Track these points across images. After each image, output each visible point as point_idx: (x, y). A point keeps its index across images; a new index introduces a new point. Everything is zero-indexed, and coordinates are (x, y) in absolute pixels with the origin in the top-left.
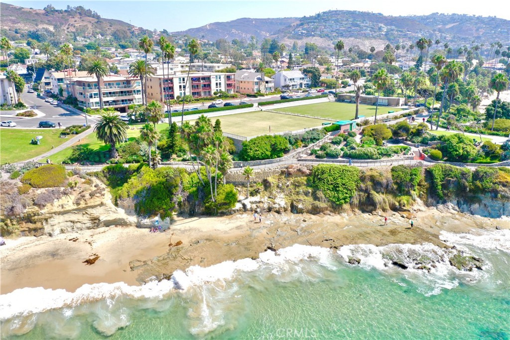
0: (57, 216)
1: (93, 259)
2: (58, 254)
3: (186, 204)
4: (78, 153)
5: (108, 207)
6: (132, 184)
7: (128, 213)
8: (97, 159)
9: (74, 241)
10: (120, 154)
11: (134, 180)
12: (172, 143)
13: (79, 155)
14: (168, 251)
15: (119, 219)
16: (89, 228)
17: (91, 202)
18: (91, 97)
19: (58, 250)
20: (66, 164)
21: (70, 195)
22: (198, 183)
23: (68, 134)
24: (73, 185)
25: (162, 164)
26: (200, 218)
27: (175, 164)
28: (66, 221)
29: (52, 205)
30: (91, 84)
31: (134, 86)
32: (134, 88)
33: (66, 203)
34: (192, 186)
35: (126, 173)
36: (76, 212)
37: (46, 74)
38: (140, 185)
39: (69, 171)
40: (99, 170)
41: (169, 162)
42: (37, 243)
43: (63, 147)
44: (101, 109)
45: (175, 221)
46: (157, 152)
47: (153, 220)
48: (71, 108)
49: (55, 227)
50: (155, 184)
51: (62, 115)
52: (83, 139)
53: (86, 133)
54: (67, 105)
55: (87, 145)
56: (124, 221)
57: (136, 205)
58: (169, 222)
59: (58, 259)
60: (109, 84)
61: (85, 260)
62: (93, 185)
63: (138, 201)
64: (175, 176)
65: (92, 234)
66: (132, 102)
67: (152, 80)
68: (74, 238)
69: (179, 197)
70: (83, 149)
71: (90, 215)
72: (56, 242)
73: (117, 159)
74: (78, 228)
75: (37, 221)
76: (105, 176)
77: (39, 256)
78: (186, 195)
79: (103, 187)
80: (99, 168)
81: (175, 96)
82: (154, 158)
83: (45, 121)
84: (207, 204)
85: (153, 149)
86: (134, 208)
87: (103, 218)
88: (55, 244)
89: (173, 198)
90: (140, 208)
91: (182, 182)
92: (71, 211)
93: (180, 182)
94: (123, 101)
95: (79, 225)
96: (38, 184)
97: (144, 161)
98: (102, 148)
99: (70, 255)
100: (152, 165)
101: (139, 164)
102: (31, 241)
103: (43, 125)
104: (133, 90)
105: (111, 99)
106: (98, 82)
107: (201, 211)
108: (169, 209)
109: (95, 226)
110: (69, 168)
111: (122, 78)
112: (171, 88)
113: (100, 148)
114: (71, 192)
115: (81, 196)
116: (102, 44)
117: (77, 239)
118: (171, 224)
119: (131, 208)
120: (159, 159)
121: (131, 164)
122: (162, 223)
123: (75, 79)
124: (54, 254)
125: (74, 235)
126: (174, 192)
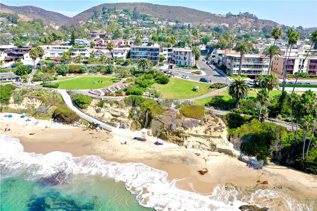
0: (192, 137)
1: (204, 172)
2: (186, 160)
3: (280, 154)
4: (215, 101)
5: (223, 140)
6: (243, 129)
7: (236, 148)
8: (225, 107)
9: (197, 155)
10: (241, 107)
11: (245, 126)
12: (280, 106)
13: (215, 102)
14: (255, 186)
15: (229, 150)
16: (208, 150)
17: (214, 134)
18: (235, 67)
19: (187, 158)
20: (206, 106)
21: (203, 126)
22: (294, 141)
23: (214, 88)
24: (206, 120)
25: (268, 120)
26: (289, 168)
27: (279, 122)
28: (197, 142)
29: (191, 129)
30: (236, 58)
31: (265, 62)
32: (264, 64)
33: (199, 130)
34: (288, 142)
35: (241, 120)
36: (204, 138)
37: (214, 51)
38: (248, 131)
39: (207, 111)
40: (224, 114)
41: (274, 120)
42: (178, 149)
43: (209, 95)
44: (239, 75)
45: (268, 164)
46: (267, 111)
47: (251, 158)
48: (222, 72)
49: (190, 143)
50: (259, 133)
51: (215, 76)
52: (221, 93)
53: (224, 89)
54: (220, 70)
55: (222, 97)
56: (231, 152)
57: (242, 144)
58: (262, 164)
59: (185, 164)
60: (248, 60)
61: (199, 171)
62: (218, 123)
63: (244, 142)
64: (276, 131)
65: (209, 154)
66: (260, 73)
67: (279, 59)
68: (198, 154)
69: (275, 147)
70: (219, 99)
71: (211, 142)
72: (187, 152)
73: (238, 109)
74: (202, 148)
75: (182, 137)
76: (227, 119)
77: (176, 158)
78: (281, 148)
79: (224, 126)
80: (224, 113)
81: (294, 72)
82: (263, 115)
83: (204, 78)
84: (297, 160)
85: (264, 107)
86: (240, 145)
87: (218, 146)
88: (187, 154)
89: (270, 147)
90: (244, 147)
91: (280, 137)
92: (201, 136)
93: (279, 136)
94: (254, 71)
95: (203, 146)
96: (187, 115)
97: (256, 115)
98: (230, 100)
99: (192, 164)
100: (261, 119)
101: (252, 116)
102: (175, 147)
103: (203, 80)
104: (263, 65)
105: (246, 69)
106: (241, 58)
107: (290, 163)
108: (265, 154)
109: (212, 150)
110: (207, 109)
111: (258, 56)
112: (292, 66)
113: (229, 100)
114: (203, 124)
115: (209, 128)
116: (254, 35)
117: (200, 155)
118: (264, 165)
119: (238, 145)
120: (267, 116)
121: (247, 115)
122: (257, 163)
123: (228, 55)
124: (184, 159)
125: (198, 151)
126: (272, 142)
